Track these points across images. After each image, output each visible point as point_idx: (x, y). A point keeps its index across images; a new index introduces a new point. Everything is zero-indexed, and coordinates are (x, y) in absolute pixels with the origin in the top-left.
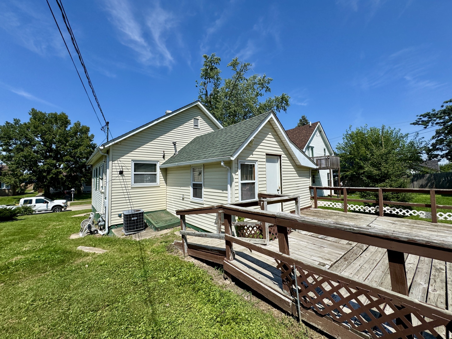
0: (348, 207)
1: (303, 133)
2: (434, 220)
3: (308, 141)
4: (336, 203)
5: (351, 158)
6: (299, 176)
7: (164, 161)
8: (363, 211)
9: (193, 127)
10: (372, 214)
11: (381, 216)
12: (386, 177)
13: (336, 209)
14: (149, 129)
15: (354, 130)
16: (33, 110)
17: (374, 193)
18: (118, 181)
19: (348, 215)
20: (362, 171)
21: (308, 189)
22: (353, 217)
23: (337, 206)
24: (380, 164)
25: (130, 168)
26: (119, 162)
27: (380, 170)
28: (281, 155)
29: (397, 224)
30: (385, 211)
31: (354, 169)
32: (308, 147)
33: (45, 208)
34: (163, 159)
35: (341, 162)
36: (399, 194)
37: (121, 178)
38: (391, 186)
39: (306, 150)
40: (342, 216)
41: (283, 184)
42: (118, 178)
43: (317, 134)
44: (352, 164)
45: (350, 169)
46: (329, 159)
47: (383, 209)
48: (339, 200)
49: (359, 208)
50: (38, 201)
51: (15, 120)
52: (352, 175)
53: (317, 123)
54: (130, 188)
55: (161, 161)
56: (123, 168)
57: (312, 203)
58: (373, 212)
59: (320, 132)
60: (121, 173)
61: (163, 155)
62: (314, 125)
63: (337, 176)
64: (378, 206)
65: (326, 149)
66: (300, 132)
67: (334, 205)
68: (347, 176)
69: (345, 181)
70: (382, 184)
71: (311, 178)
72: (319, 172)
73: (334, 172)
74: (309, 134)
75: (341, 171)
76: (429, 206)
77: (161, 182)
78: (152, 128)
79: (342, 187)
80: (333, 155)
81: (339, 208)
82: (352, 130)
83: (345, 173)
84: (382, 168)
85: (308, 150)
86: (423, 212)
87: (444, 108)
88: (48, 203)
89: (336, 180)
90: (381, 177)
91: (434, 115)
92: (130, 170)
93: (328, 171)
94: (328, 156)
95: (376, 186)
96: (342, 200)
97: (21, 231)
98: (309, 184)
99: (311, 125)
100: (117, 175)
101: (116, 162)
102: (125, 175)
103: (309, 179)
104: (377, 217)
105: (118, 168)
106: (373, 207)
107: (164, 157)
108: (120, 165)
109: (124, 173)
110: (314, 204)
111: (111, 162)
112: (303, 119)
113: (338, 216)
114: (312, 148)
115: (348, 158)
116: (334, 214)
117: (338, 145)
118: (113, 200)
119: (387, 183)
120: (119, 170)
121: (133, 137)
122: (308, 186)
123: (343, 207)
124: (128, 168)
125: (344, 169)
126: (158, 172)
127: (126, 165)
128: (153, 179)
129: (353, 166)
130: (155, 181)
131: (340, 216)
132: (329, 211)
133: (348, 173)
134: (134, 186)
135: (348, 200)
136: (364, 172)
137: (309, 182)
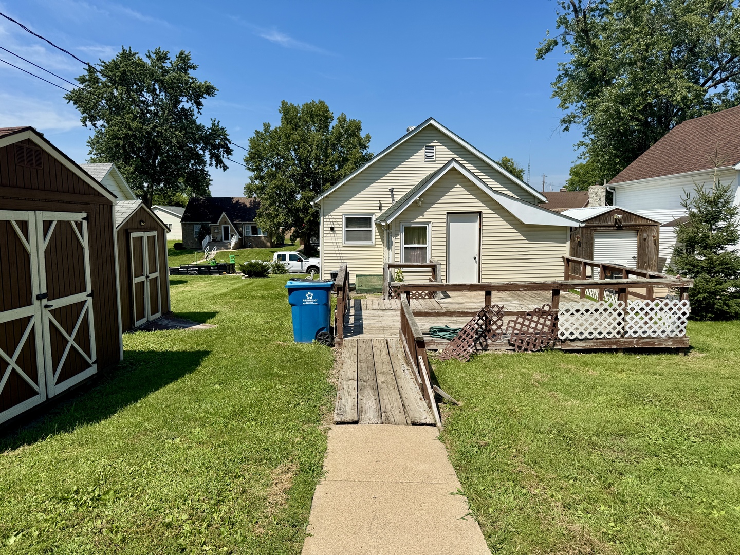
6: (529, 240)
7: (381, 214)
9: (424, 160)
14: (361, 175)
16: (283, 103)
18: (330, 238)
21: (560, 260)
25: (341, 223)
26: (330, 217)
28: (482, 212)
33: (299, 268)
34: (379, 211)
37: (332, 235)
41: (482, 250)
42: (329, 235)
50: (292, 258)
51: (264, 125)
54: (341, 246)
55: (376, 214)
56: (335, 223)
60: (332, 229)
61: (378, 205)
77: (376, 240)
78: (365, 172)
88: (302, 261)
92: (341, 226)
97: (267, 285)
100: (328, 232)
101: (327, 217)
102: (337, 232)
105: (329, 223)
107: (380, 208)
108: (331, 220)
109: (335, 229)
111: (322, 218)
118: (325, 258)
120: (330, 226)
121: (344, 187)
122: (560, 256)
124: (340, 223)
126: (373, 227)
127: (338, 220)
128: (367, 236)
130: (370, 239)
134: (346, 244)
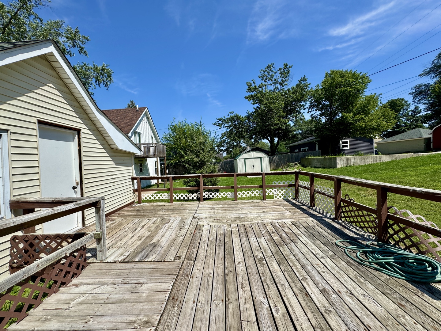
0: (174, 197)
1: (129, 116)
2: (236, 198)
3: (134, 125)
4: (162, 194)
5: (175, 148)
6: (116, 164)
8: (187, 199)
10: (195, 200)
11: (202, 202)
12: (203, 163)
13: (162, 201)
15: (177, 123)
17: (194, 179)
19: (174, 206)
20: (183, 160)
21: (131, 180)
22: (179, 208)
23: (163, 198)
24: (199, 152)
27: (199, 157)
28: (80, 130)
29: (214, 208)
30: (204, 196)
31: (177, 157)
32: (135, 133)
35: (167, 151)
36: (212, 179)
38: (206, 172)
39: (132, 136)
40: (168, 209)
41: (84, 177)
43: (145, 120)
44: (175, 153)
45: (174, 158)
46: (156, 147)
47: (203, 194)
48: (165, 190)
49: (184, 196)
52: (176, 163)
53: (144, 108)
57: (135, 198)
58: (195, 198)
59: (148, 118)
62: (142, 109)
63: (164, 164)
64: (199, 192)
65: (154, 137)
66: (126, 114)
67: (160, 197)
68: (171, 164)
69: (170, 169)
70: (201, 170)
71: (133, 166)
72: (146, 160)
73: (161, 160)
74: (136, 117)
75: (167, 160)
76: (233, 187)
79: (168, 176)
80: (160, 144)
81: (165, 199)
82: (175, 123)
83: (170, 162)
84: (200, 155)
85: (134, 136)
86: (229, 193)
87: (229, 117)
89: (163, 168)
90: (200, 164)
91: (225, 120)
93: (155, 159)
94: (155, 143)
95: (196, 172)
96: (169, 189)
98: (131, 174)
99: (138, 109)
103: (131, 168)
104: (199, 204)
106: (196, 194)
110: (137, 198)
112: (132, 105)
113: (164, 209)
114: (139, 134)
115: (173, 148)
116: (160, 208)
117: (164, 134)
119: (204, 169)
122: (130, 177)
123: (169, 197)
125: (169, 157)
129: (176, 155)
131: (166, 209)
132: (155, 204)
133: (172, 161)
135: (174, 189)
136: (185, 160)
137: (131, 171)
